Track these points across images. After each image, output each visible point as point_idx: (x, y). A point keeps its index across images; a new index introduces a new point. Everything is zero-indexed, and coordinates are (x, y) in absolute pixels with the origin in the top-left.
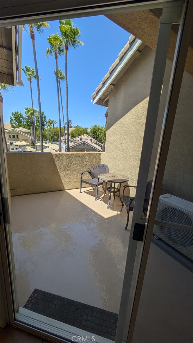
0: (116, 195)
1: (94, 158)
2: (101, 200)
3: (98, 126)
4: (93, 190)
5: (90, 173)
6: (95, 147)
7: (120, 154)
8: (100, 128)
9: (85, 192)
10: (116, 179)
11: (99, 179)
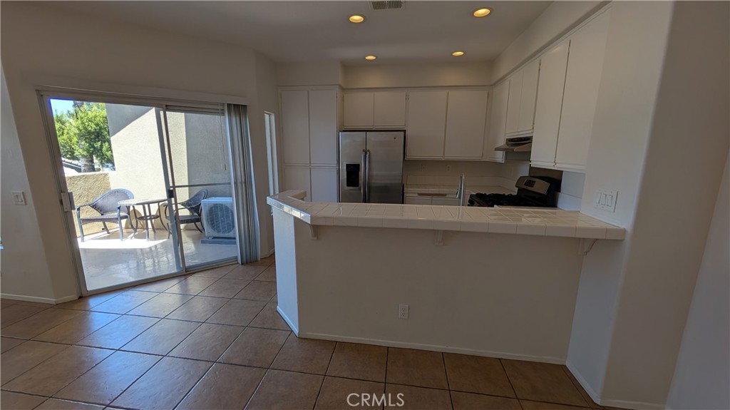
0: (157, 229)
1: (95, 182)
4: (107, 235)
5: (94, 206)
9: (92, 239)
10: (150, 200)
11: (119, 208)
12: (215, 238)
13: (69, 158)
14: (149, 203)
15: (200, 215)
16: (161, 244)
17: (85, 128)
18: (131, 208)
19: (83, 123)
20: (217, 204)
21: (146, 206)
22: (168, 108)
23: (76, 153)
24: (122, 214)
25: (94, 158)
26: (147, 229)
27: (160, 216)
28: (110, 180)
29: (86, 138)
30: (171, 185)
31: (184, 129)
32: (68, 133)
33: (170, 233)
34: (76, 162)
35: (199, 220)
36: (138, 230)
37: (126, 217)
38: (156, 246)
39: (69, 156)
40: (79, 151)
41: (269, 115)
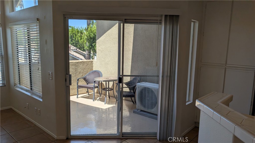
0: (111, 96)
1: (87, 65)
2: (98, 101)
3: (76, 28)
4: (88, 95)
5: (85, 79)
6: (76, 57)
7: (110, 60)
8: (80, 30)
9: (81, 97)
10: (109, 79)
11: (95, 82)
12: (141, 111)
13: (82, 51)
14: (109, 81)
15: (134, 93)
16: (112, 107)
17: (90, 36)
18: (100, 82)
19: (89, 33)
20: (146, 88)
21: (107, 82)
22: (126, 21)
23: (85, 48)
24: (96, 85)
25: (91, 51)
26: (106, 95)
27: (113, 89)
28: (93, 65)
29: (89, 41)
30: (121, 74)
31: (132, 36)
32: (83, 39)
33: (117, 100)
34: (84, 53)
35: (134, 96)
36: (102, 95)
37: (97, 87)
38: (109, 108)
39: (82, 49)
40: (86, 47)
41: (194, 22)
